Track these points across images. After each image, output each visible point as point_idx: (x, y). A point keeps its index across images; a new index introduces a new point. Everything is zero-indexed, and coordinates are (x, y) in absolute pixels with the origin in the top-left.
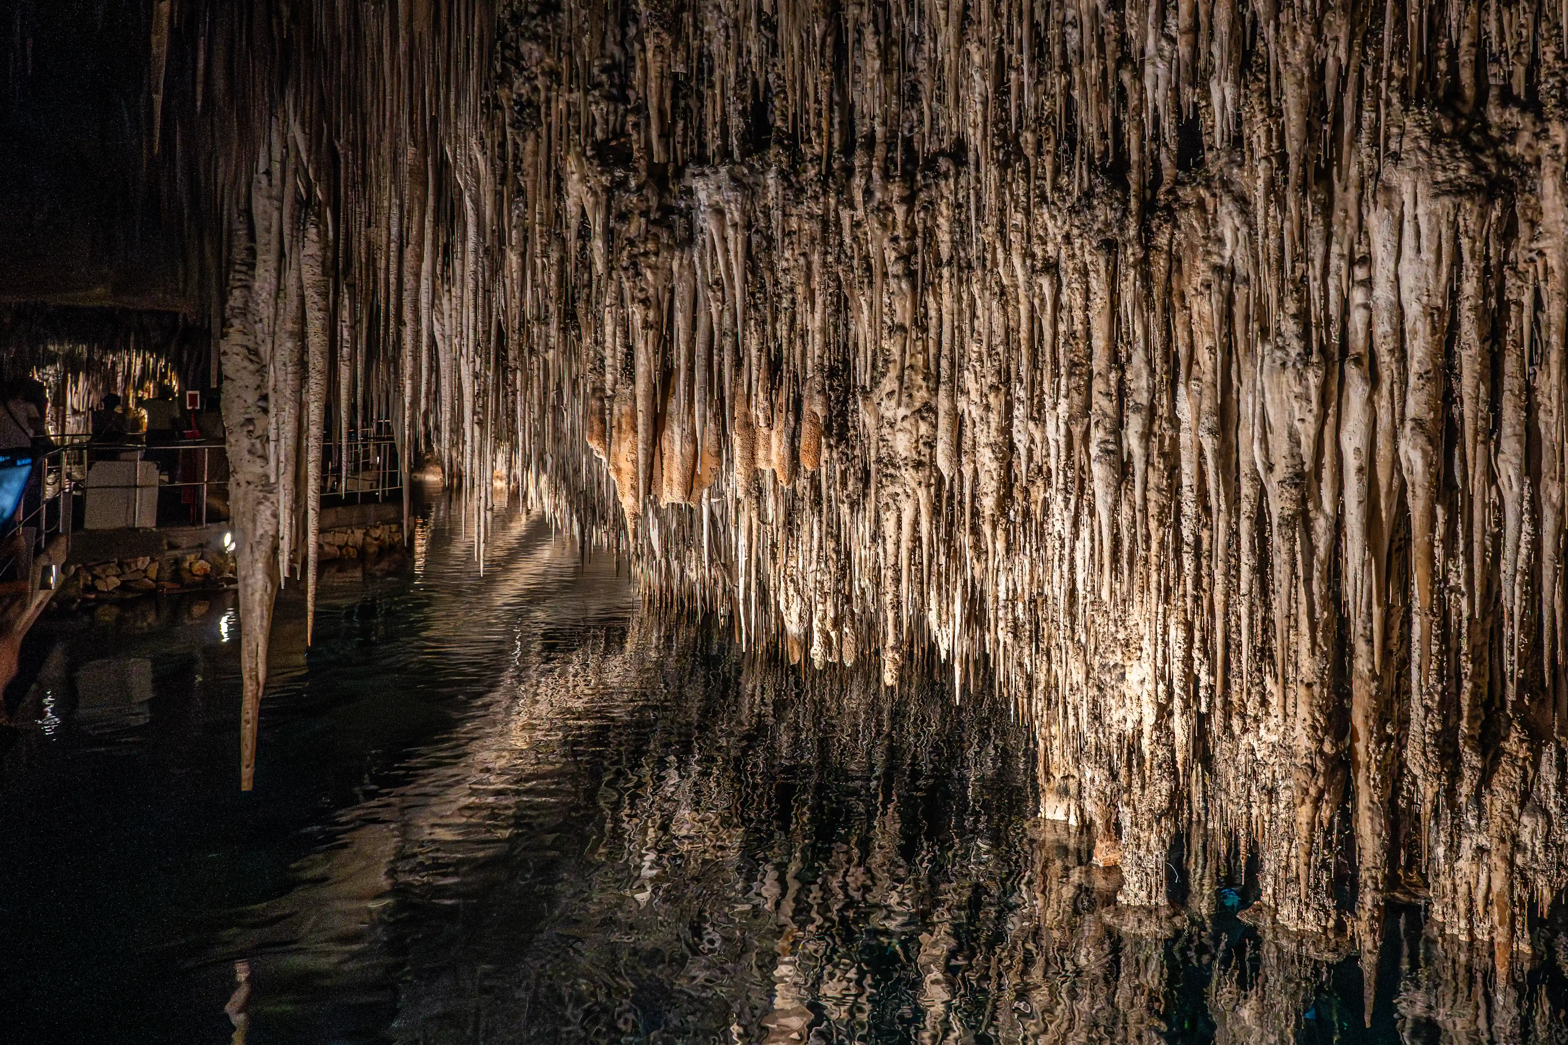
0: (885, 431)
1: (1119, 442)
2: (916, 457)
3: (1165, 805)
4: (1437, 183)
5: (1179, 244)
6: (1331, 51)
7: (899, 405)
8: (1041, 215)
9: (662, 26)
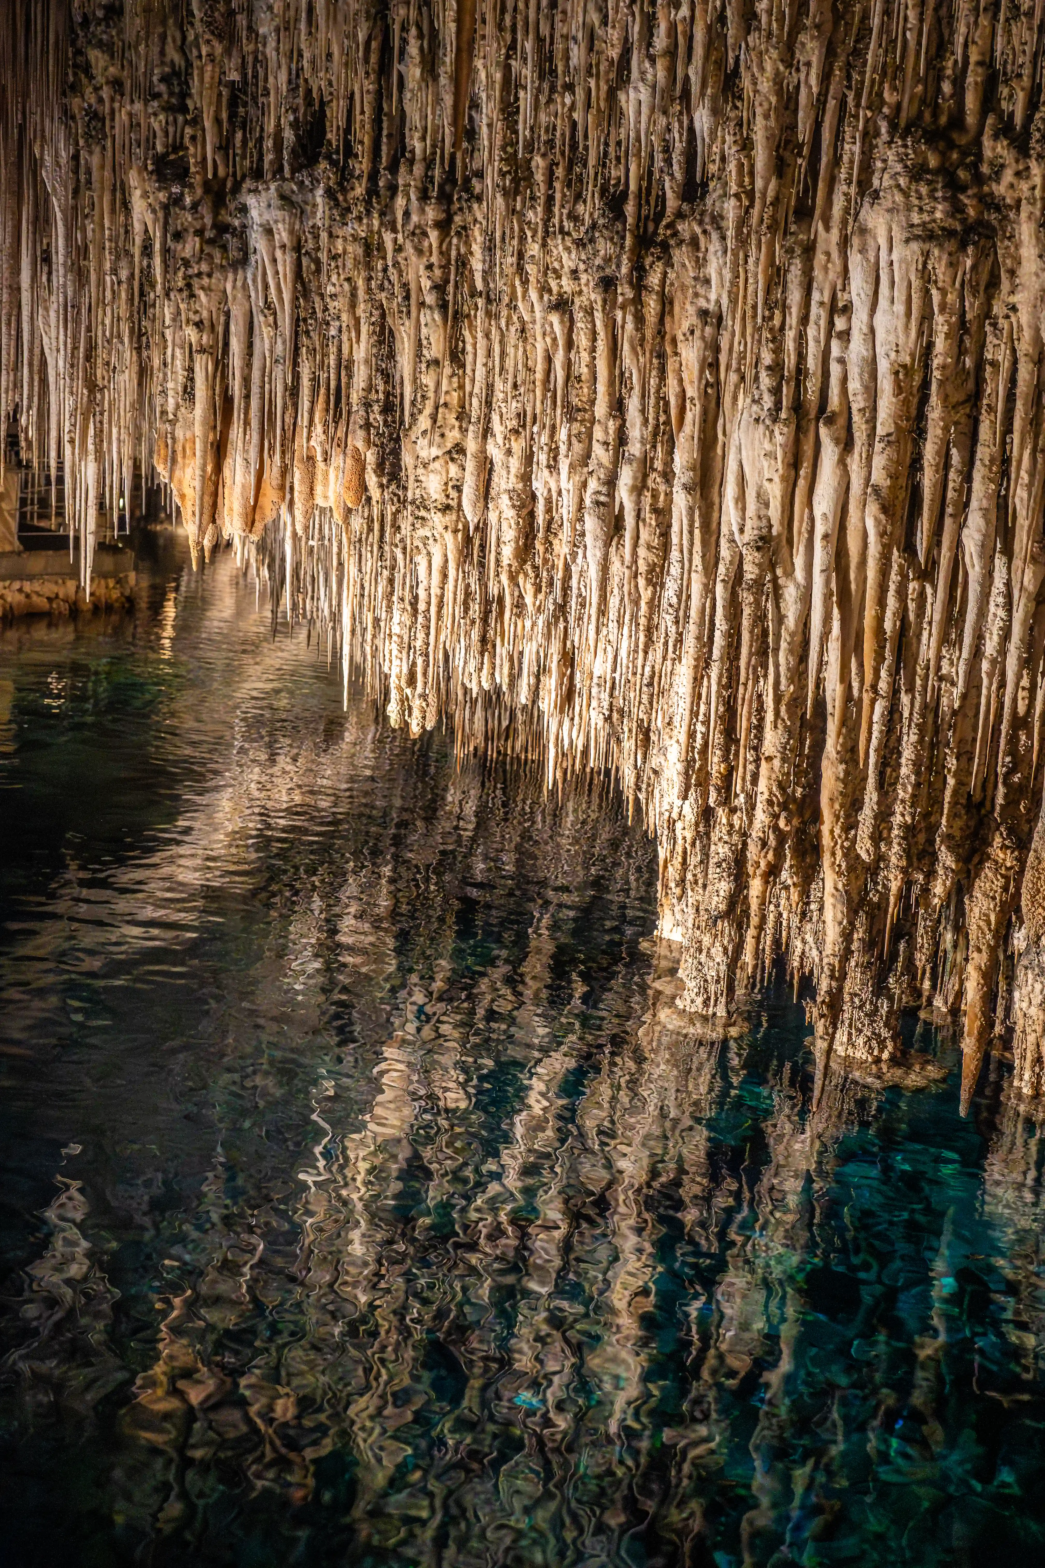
0: (420, 471)
1: (611, 495)
2: (444, 500)
3: (723, 907)
4: (912, 226)
5: (672, 284)
6: (803, 78)
7: (431, 444)
8: (556, 247)
9: (213, 33)
